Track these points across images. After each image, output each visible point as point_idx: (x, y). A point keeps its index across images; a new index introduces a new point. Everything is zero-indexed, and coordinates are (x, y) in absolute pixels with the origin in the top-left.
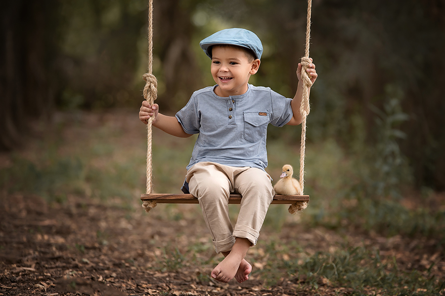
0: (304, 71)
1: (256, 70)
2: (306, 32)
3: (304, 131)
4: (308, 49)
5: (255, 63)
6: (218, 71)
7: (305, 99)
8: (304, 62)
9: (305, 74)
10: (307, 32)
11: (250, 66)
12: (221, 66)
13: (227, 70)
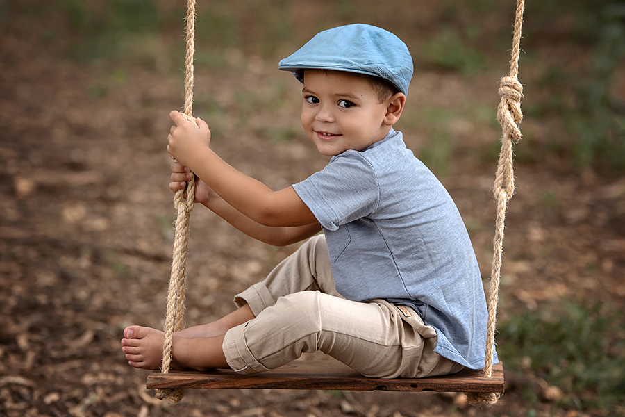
0: (506, 107)
1: (397, 115)
2: (513, 23)
3: (499, 236)
4: (517, 60)
5: (395, 101)
6: (313, 119)
7: (506, 166)
8: (507, 88)
9: (508, 113)
10: (517, 24)
11: (383, 109)
12: (320, 110)
13: (330, 119)
